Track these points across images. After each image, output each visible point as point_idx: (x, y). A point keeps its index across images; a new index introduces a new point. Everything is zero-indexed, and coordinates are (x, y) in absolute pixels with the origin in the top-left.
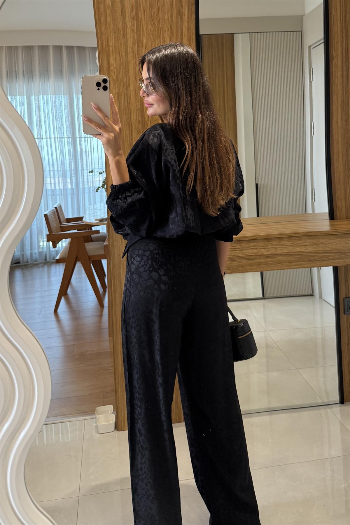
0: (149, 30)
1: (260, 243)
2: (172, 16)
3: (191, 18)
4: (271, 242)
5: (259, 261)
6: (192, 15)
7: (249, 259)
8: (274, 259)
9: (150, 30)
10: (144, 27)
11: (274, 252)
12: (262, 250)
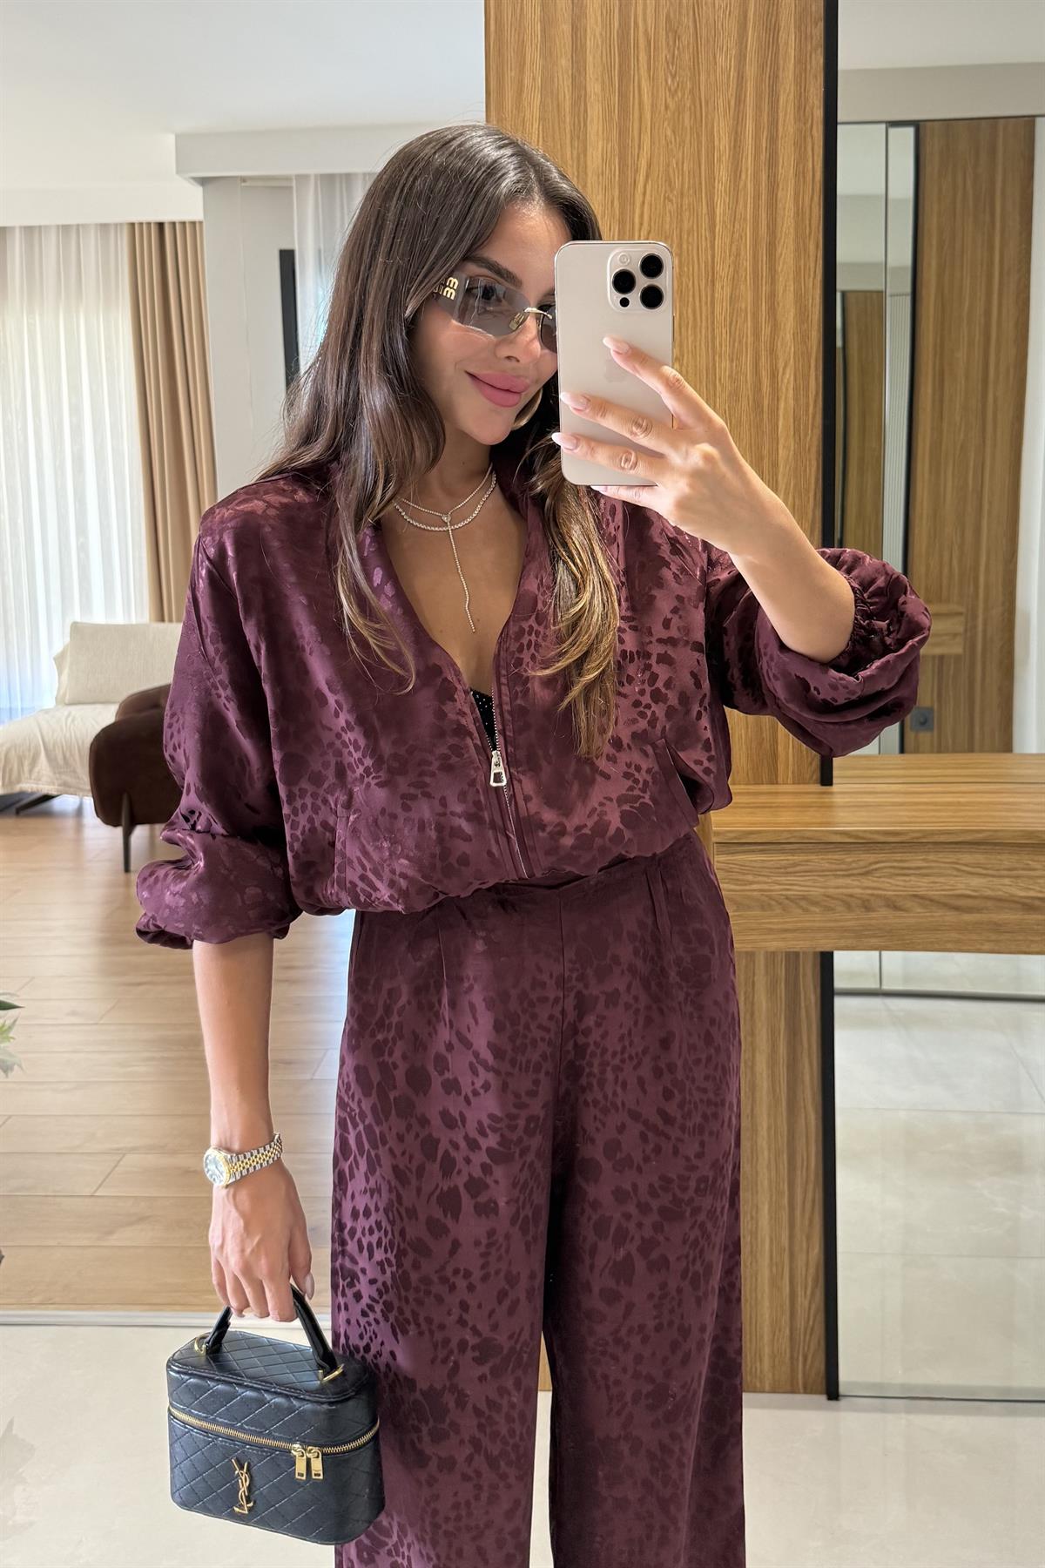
0: (663, 108)
1: (999, 857)
2: (741, 58)
3: (808, 67)
5: (996, 917)
6: (813, 56)
7: (957, 908)
9: (667, 107)
10: (646, 98)
12: (1007, 881)
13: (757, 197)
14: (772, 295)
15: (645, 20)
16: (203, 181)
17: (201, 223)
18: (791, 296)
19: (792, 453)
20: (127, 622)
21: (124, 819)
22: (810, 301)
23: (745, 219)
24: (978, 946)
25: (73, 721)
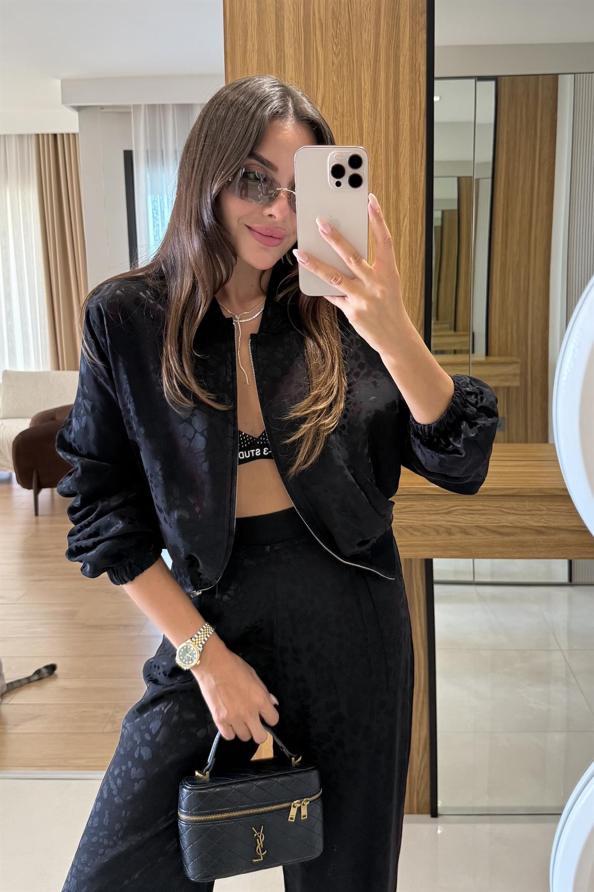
0: (331, 64)
1: (524, 504)
2: (377, 35)
3: (417, 40)
4: (546, 504)
5: (521, 538)
6: (420, 34)
7: (501, 534)
8: (551, 537)
9: (333, 64)
10: (321, 58)
11: (551, 523)
12: (527, 517)
13: (388, 117)
14: (397, 176)
15: (319, 13)
16: (79, 109)
17: (78, 134)
18: (407, 176)
19: (408, 267)
20: (37, 370)
21: (34, 484)
22: (419, 178)
23: (381, 131)
24: (513, 555)
25: (4, 428)
